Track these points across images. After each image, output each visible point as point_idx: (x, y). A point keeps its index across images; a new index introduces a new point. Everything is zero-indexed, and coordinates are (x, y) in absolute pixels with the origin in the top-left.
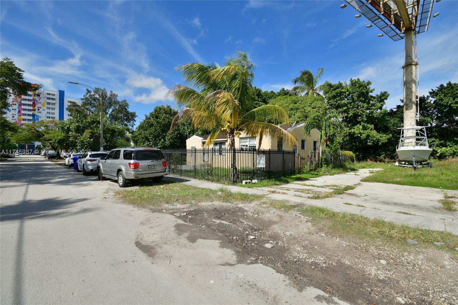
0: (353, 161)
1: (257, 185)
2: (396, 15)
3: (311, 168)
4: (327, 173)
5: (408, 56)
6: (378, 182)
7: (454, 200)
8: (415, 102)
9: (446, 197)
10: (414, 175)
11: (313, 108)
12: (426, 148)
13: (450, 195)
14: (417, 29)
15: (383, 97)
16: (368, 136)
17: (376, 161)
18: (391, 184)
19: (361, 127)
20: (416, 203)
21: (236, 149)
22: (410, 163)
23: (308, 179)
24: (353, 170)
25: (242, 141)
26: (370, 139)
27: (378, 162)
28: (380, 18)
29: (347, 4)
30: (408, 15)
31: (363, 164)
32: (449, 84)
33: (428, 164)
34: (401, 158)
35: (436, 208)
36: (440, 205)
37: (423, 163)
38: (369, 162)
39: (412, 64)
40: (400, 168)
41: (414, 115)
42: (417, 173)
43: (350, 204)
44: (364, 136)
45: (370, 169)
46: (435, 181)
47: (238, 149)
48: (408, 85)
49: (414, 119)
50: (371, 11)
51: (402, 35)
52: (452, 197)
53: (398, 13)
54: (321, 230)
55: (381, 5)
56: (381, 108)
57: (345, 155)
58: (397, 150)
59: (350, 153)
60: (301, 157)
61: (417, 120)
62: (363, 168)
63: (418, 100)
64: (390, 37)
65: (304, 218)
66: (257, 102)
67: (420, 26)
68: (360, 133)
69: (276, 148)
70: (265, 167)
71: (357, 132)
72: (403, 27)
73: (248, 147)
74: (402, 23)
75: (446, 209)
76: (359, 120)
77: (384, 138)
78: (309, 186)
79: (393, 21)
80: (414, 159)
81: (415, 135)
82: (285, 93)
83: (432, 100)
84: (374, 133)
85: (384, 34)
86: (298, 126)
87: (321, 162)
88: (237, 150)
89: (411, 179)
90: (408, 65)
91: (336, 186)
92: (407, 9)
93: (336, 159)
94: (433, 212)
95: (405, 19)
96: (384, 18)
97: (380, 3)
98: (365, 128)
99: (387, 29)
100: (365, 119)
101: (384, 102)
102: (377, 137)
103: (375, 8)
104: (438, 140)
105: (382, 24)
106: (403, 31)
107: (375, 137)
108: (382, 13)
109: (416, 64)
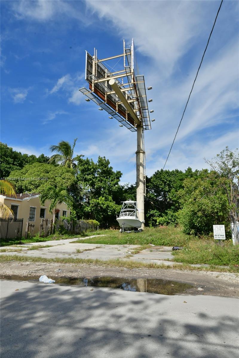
0: (96, 228)
3: (42, 235)
4: (55, 239)
5: (139, 146)
8: (143, 181)
11: (63, 179)
14: (145, 127)
15: (119, 175)
16: (108, 206)
19: (103, 198)
23: (25, 244)
26: (109, 209)
28: (116, 114)
29: (90, 99)
30: (137, 116)
39: (140, 152)
48: (138, 168)
49: (143, 195)
50: (108, 108)
51: (136, 129)
55: (117, 106)
56: (117, 184)
57: (88, 224)
58: (117, 219)
59: (94, 222)
63: (145, 179)
64: (128, 129)
66: (11, 165)
67: (145, 125)
68: (103, 204)
71: (100, 202)
72: (135, 123)
76: (101, 192)
79: (127, 118)
82: (43, 160)
84: (112, 203)
85: (123, 125)
86: (34, 197)
87: (54, 229)
95: (135, 118)
96: (119, 115)
97: (116, 104)
98: (107, 199)
99: (124, 122)
100: (107, 191)
101: (119, 179)
102: (114, 207)
103: (112, 107)
104: (158, 211)
105: (119, 118)
106: (135, 126)
107: (112, 207)
108: (117, 111)
109: (144, 153)
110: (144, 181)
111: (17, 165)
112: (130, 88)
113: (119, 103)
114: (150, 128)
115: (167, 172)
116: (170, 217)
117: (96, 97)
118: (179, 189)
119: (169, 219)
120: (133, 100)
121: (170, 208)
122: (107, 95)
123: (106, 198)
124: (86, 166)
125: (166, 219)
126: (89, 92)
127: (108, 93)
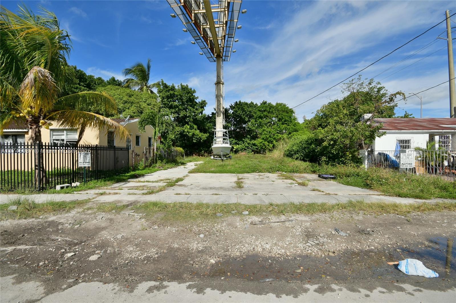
0: (183, 156)
1: (79, 189)
2: (211, 41)
3: (146, 164)
4: (161, 168)
5: (218, 77)
6: (201, 173)
9: (239, 179)
10: (222, 165)
11: (148, 105)
12: (228, 145)
14: (224, 58)
15: (203, 104)
16: (193, 134)
17: (199, 156)
18: (208, 173)
19: (188, 127)
20: (222, 186)
21: (44, 144)
22: (220, 156)
23: (143, 175)
24: (183, 164)
25: (54, 134)
26: (194, 137)
27: (201, 156)
28: (200, 39)
29: (176, 15)
30: (219, 45)
31: (190, 158)
32: (240, 102)
33: (229, 157)
34: (215, 152)
35: (233, 188)
36: (235, 185)
37: (227, 156)
38: (195, 157)
39: (220, 83)
40: (214, 160)
41: (222, 121)
42: (223, 163)
43: (180, 194)
44: (190, 134)
45: (195, 163)
46: (233, 169)
47: (47, 144)
48: (218, 98)
49: (222, 124)
50: (194, 31)
51: (215, 59)
52: (241, 179)
53: (212, 40)
54: (154, 223)
55: (201, 29)
56: (202, 113)
57: (177, 151)
58: (212, 147)
59: (180, 149)
60: (136, 154)
62: (191, 161)
63: (224, 110)
64: (208, 58)
65: (137, 216)
67: (225, 56)
68: (188, 132)
69: (105, 144)
70: (90, 166)
71: (186, 130)
72: (215, 53)
73: (65, 142)
74: (215, 49)
75: (238, 187)
76: (186, 121)
77: (204, 136)
78: (144, 182)
79: (209, 46)
80: (222, 154)
81: (222, 136)
83: (231, 111)
84: (198, 132)
85: (203, 53)
86: (132, 121)
87: (156, 158)
88: (45, 146)
89: (220, 169)
90: (218, 83)
91: (169, 179)
92: (218, 40)
93: (169, 154)
94: (232, 190)
95: (217, 47)
96: (203, 40)
97: (201, 27)
98: (192, 128)
99: (205, 50)
100: (192, 120)
101: (203, 108)
102: (200, 135)
103: (198, 30)
104: (234, 140)
105: (202, 44)
106: (215, 56)
107: (198, 135)
108: (202, 36)
109: (223, 84)
111: (83, 86)
112: (221, 9)
113: (204, 27)
114: (229, 60)
115: (246, 104)
116: (247, 145)
117: (184, 14)
118: (258, 120)
119: (246, 147)
120: (220, 25)
121: (247, 137)
122: (194, 13)
123: (191, 126)
124: (172, 92)
125: (243, 146)
126: (178, 4)
127: (195, 12)
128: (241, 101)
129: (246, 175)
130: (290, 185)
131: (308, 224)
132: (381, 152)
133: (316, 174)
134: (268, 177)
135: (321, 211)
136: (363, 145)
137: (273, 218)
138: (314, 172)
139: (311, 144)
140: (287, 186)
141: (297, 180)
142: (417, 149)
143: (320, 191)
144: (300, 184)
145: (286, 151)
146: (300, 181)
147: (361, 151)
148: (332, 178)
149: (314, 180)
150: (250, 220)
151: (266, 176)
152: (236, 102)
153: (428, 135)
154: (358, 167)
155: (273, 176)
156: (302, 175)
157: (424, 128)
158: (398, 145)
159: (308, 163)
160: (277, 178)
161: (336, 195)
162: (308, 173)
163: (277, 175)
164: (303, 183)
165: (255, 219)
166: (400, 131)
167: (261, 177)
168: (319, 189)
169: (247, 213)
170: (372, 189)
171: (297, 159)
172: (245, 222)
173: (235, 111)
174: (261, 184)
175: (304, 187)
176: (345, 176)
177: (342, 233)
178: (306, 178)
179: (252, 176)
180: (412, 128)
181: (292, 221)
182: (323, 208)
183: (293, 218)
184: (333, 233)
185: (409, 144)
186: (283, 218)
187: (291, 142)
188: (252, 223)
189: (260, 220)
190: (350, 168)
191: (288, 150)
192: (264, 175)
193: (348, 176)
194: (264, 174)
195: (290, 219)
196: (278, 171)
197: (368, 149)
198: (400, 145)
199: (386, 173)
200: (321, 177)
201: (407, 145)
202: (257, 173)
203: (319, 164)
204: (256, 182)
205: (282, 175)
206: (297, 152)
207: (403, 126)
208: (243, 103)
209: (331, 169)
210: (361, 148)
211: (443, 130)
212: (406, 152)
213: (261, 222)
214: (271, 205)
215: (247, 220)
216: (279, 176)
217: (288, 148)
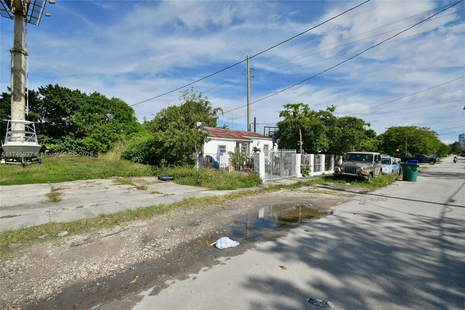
5: (17, 41)
7: (59, 191)
8: (24, 94)
9: (53, 190)
10: (23, 172)
12: (35, 144)
13: (56, 188)
14: (29, 18)
20: (22, 202)
22: (19, 160)
32: (57, 86)
33: (38, 160)
35: (42, 203)
36: (47, 199)
37: (33, 159)
39: (21, 52)
40: (7, 166)
41: (23, 108)
42: (26, 170)
46: (43, 176)
48: (16, 74)
49: (22, 113)
52: (58, 189)
58: (3, 145)
61: (26, 114)
63: (27, 93)
67: (31, 16)
75: (51, 201)
81: (24, 130)
83: (41, 97)
89: (18, 178)
90: (17, 51)
94: (40, 207)
104: (46, 137)
106: (12, 10)
109: (26, 55)
110: (26, 94)
114: (37, 24)
115: (68, 91)
116: (69, 145)
118: (86, 113)
119: (67, 147)
121: (68, 134)
125: (63, 146)
128: (59, 86)
129: (66, 184)
130: (127, 191)
131: (146, 229)
132: (208, 155)
133: (156, 176)
134: (100, 184)
135: (159, 213)
136: (196, 149)
137: (105, 232)
138: (155, 175)
139: (151, 146)
140: (124, 192)
141: (136, 184)
142: (230, 153)
143: (158, 193)
144: (138, 188)
145: (123, 153)
146: (139, 185)
147: (194, 154)
148: (171, 179)
149: (154, 183)
150: (70, 242)
151: (97, 182)
152: (50, 85)
153: (236, 142)
154: (192, 168)
155: (107, 182)
156: (142, 178)
157: (234, 137)
158: (219, 149)
159: (148, 166)
160: (112, 184)
161: (174, 195)
162: (148, 176)
163: (112, 180)
164: (142, 187)
165: (78, 238)
166: (219, 138)
167: (89, 185)
168: (158, 191)
169: (66, 233)
170: (201, 186)
171: (136, 162)
172: (62, 246)
173: (49, 97)
174: (89, 194)
175: (143, 191)
176: (182, 177)
177: (177, 230)
178: (146, 181)
179: (77, 184)
180: (227, 137)
181: (128, 229)
182: (161, 210)
183: (129, 226)
184: (170, 231)
185: (225, 149)
186: (117, 228)
187: (129, 143)
188: (73, 245)
189: (86, 238)
190: (185, 170)
191: (126, 152)
192: (94, 182)
193: (184, 177)
194: (94, 180)
195: (126, 228)
196: (113, 176)
197: (199, 152)
198: (220, 149)
199: (210, 172)
200: (160, 180)
201: (224, 149)
202: (84, 179)
203: (159, 166)
204: (82, 191)
205: (118, 180)
206: (137, 154)
207: (221, 135)
208: (62, 88)
209: (170, 171)
210: (194, 151)
211: (243, 139)
212: (223, 155)
213: (87, 241)
214: (103, 216)
215: (65, 243)
216: (114, 181)
217: (125, 150)
